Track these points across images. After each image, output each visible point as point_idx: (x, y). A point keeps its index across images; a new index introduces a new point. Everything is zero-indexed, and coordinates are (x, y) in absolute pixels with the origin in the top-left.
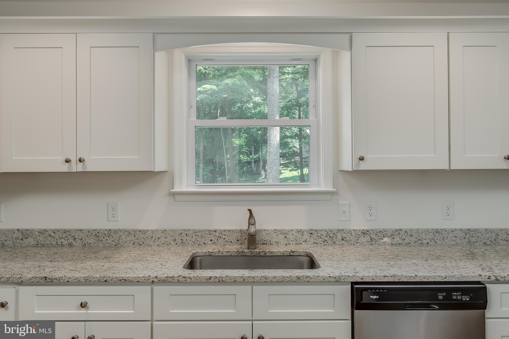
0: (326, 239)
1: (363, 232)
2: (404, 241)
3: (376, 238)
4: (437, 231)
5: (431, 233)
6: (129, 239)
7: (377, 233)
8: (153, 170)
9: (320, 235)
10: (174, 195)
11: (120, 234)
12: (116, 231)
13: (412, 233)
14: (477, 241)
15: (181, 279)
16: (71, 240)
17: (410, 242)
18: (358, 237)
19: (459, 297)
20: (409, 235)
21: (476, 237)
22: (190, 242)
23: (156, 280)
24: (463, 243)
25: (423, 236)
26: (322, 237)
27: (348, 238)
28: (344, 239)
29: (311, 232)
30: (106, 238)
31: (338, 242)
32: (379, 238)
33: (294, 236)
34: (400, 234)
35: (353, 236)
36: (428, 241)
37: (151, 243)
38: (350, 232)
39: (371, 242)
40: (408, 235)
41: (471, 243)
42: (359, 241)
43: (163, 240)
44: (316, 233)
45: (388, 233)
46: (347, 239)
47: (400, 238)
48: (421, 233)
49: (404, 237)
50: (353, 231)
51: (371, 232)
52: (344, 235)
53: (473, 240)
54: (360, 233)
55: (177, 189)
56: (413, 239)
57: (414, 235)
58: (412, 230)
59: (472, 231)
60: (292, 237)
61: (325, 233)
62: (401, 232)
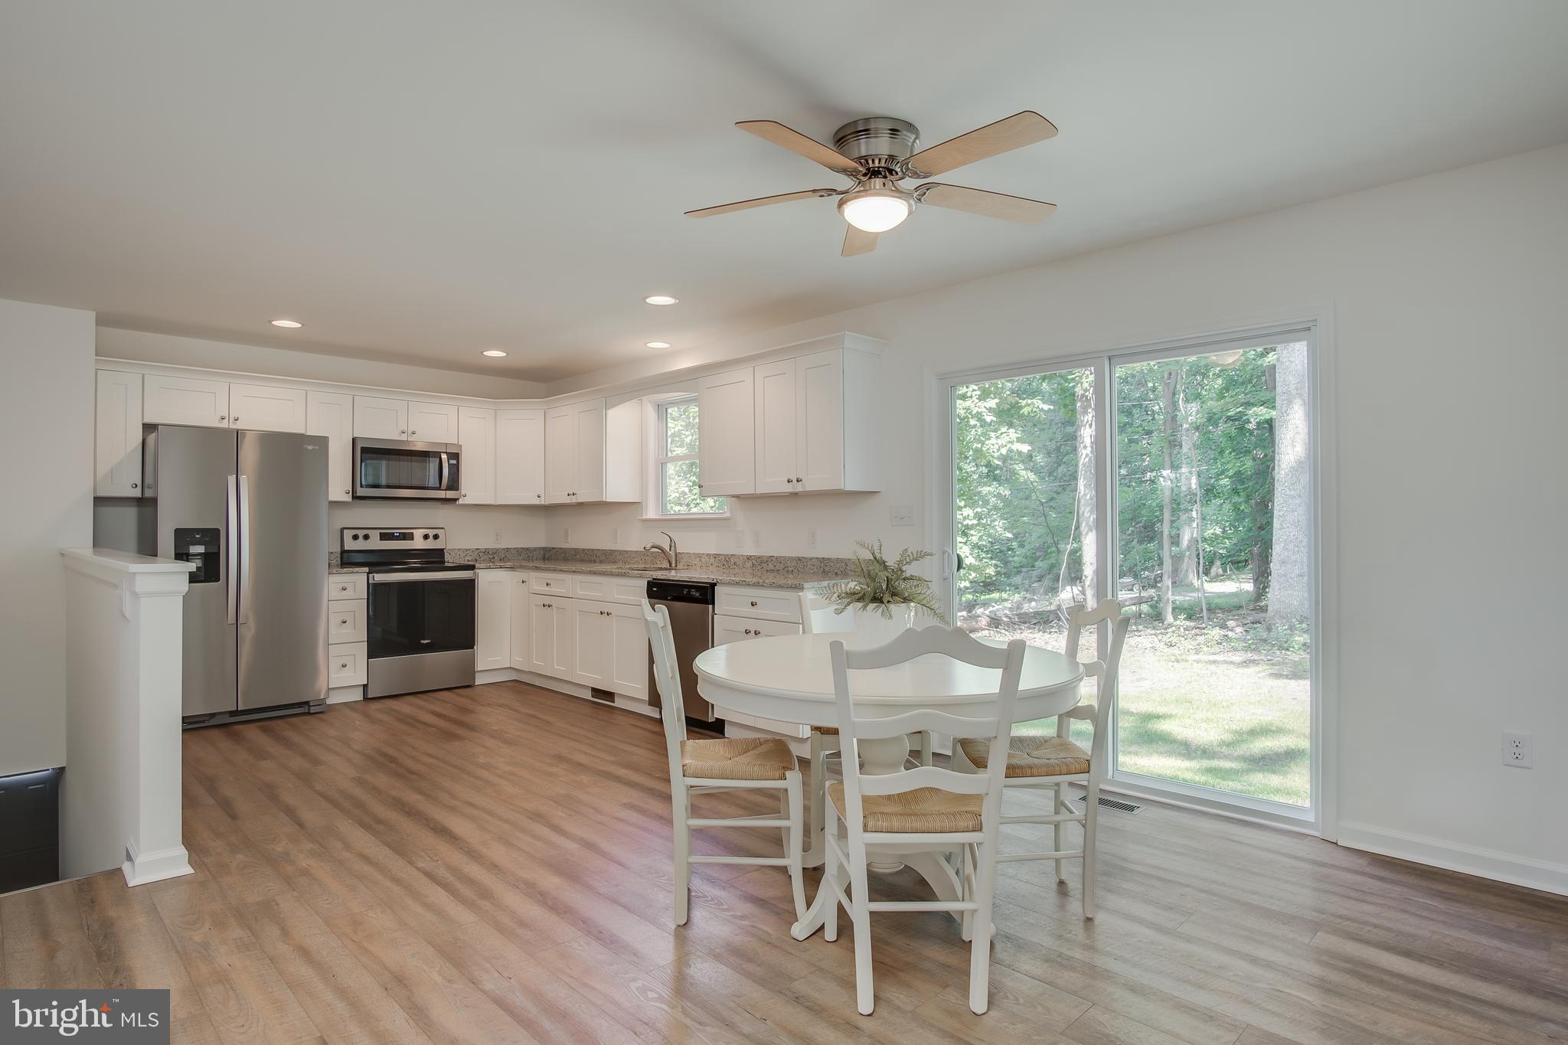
0: (724, 563)
1: (748, 557)
2: (775, 568)
3: (756, 563)
5: (794, 560)
6: (620, 558)
8: (604, 500)
9: (720, 559)
10: (642, 520)
11: (616, 553)
15: (580, 571)
16: (595, 558)
18: (744, 562)
19: (694, 593)
23: (572, 571)
25: (789, 563)
26: (722, 561)
27: (738, 563)
28: (735, 564)
29: (715, 556)
30: (610, 557)
31: (731, 567)
32: (758, 563)
33: (705, 560)
35: (741, 561)
36: (793, 569)
37: (631, 562)
39: (753, 568)
42: (745, 566)
43: (636, 559)
44: (718, 557)
45: (764, 559)
50: (741, 556)
51: (753, 557)
53: (827, 569)
54: (745, 558)
55: (644, 517)
56: (782, 566)
57: (783, 562)
60: (703, 560)
61: (723, 557)
62: (774, 559)
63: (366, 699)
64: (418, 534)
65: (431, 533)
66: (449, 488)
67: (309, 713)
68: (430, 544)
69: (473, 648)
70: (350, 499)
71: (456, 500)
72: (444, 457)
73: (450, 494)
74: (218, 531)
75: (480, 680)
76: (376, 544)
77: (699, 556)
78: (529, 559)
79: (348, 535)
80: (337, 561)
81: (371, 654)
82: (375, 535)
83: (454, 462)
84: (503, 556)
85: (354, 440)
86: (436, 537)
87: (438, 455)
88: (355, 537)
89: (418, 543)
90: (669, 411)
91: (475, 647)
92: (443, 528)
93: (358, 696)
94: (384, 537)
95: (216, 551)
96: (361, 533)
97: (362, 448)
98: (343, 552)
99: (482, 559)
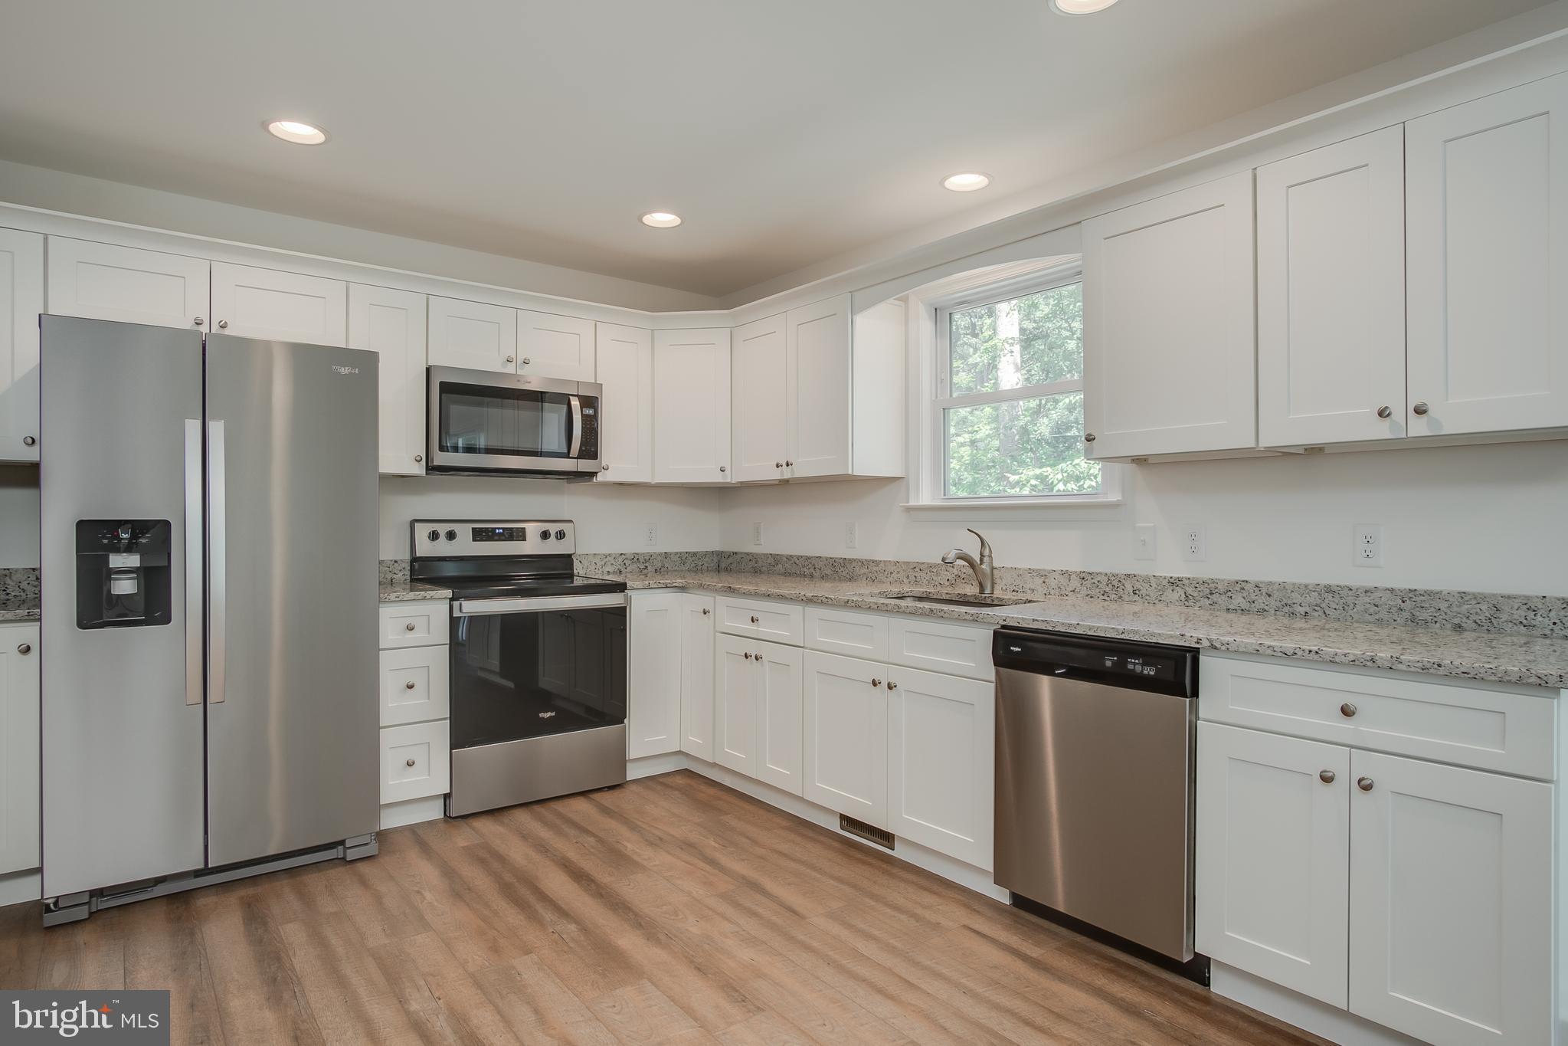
0: (1107, 590)
1: (1172, 580)
2: (1253, 605)
3: (1195, 594)
4: (1329, 589)
5: (1314, 591)
6: (862, 572)
7: (1197, 585)
8: (850, 473)
9: (1096, 582)
10: (909, 509)
11: (854, 564)
12: (851, 561)
13: (1270, 589)
14: (1436, 619)
15: (824, 600)
16: (812, 570)
17: (1266, 608)
18: (1162, 591)
19: (1138, 668)
20: (1264, 594)
21: (1433, 610)
22: (924, 581)
23: (805, 599)
24: (1395, 620)
25: (1296, 598)
26: (1101, 586)
27: (1143, 592)
28: (1137, 592)
29: (1082, 575)
30: (842, 569)
31: (1126, 598)
32: (1201, 594)
33: (1056, 581)
34: (1244, 589)
35: (1153, 588)
36: (1308, 609)
37: (884, 579)
38: (1147, 580)
39: (1186, 602)
40: (1262, 594)
41: (1418, 623)
42: (1163, 598)
43: (895, 575)
44: (1090, 578)
45: (1220, 587)
46: (1141, 592)
47: (1244, 598)
48: (1290, 591)
49: (1253, 598)
50: (1153, 578)
51: (1186, 582)
52: (1137, 586)
53: (1425, 615)
54: (1165, 582)
55: (912, 503)
56: (1273, 603)
57: (1276, 594)
58: (1270, 583)
59: (1421, 595)
60: (1053, 583)
61: (1104, 580)
62: (1247, 587)
63: (448, 817)
64: (532, 530)
65: (553, 528)
66: (582, 455)
67: (344, 861)
68: (552, 547)
69: (623, 722)
70: (423, 472)
71: (593, 474)
72: (575, 403)
73: (585, 465)
74: (167, 524)
75: (633, 773)
76: (466, 546)
77: (1043, 575)
78: (697, 570)
79: (422, 532)
80: (403, 575)
81: (458, 741)
82: (464, 532)
83: (591, 412)
84: (660, 564)
85: (428, 370)
86: (561, 535)
87: (564, 399)
88: (434, 536)
89: (532, 546)
90: (956, 317)
91: (626, 721)
92: (571, 521)
93: (435, 812)
94: (479, 535)
95: (166, 564)
96: (442, 529)
97: (442, 384)
98: (414, 560)
99: (629, 569)
